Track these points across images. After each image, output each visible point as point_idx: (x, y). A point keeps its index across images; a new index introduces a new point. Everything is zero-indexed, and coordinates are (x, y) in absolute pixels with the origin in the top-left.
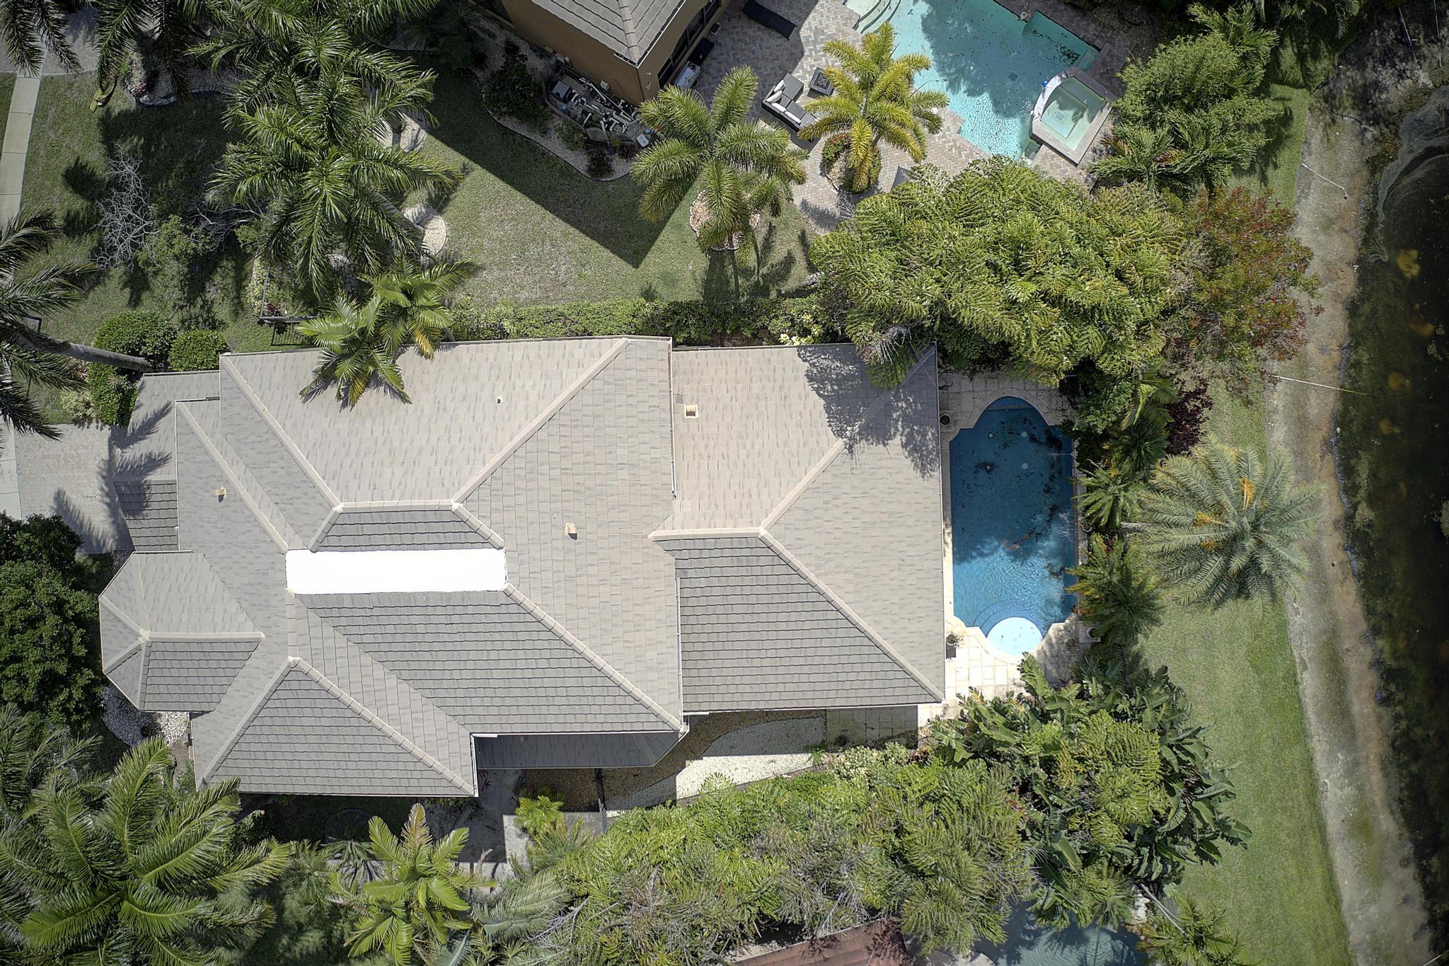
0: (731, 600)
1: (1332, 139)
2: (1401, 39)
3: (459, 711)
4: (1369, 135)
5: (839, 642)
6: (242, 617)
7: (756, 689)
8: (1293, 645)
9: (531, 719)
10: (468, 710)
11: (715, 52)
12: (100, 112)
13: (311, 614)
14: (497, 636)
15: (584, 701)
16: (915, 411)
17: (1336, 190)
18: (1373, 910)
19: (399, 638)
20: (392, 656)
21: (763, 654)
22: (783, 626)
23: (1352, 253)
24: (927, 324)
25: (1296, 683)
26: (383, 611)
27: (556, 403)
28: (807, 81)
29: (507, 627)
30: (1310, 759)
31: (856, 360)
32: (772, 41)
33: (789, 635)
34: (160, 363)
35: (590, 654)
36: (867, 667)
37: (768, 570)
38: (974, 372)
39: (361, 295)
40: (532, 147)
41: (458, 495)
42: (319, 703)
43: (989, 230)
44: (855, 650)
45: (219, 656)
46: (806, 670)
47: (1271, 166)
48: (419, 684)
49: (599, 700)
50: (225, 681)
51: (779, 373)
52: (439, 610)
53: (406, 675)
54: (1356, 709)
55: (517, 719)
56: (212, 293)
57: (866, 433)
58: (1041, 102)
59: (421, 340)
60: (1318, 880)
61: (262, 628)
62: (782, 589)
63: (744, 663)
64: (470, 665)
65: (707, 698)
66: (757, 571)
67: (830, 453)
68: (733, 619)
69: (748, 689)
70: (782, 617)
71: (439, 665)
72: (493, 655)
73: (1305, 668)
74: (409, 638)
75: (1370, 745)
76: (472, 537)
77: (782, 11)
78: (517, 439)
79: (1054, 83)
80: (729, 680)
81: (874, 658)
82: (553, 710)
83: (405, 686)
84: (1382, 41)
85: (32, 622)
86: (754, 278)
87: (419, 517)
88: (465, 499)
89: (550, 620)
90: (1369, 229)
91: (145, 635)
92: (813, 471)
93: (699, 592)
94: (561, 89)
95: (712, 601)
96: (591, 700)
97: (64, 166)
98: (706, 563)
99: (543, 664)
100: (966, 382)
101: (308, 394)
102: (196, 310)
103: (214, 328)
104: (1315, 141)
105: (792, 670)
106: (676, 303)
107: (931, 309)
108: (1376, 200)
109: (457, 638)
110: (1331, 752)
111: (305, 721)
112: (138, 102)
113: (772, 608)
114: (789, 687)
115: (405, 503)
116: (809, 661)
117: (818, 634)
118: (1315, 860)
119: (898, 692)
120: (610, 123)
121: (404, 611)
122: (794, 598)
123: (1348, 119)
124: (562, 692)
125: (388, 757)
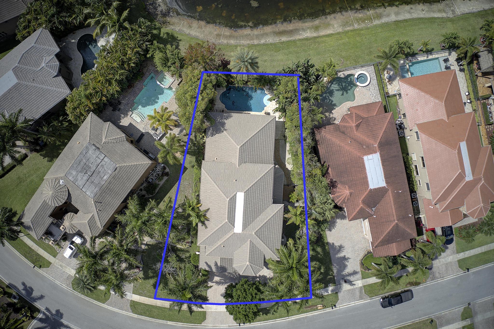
0: (251, 154)
1: (172, 23)
2: (152, 4)
3: (267, 206)
4: (172, 15)
5: (261, 135)
6: (246, 244)
7: (270, 152)
8: (275, 42)
9: (270, 192)
10: (267, 204)
11: (146, 150)
12: (142, 280)
13: (246, 229)
14: (253, 196)
15: (267, 182)
16: (220, 117)
17: (183, 24)
18: (335, 26)
19: (252, 214)
20: (255, 216)
21: (263, 149)
22: (257, 145)
23: (196, 22)
24: (204, 115)
25: (284, 42)
26: (246, 216)
27: (212, 181)
28: (154, 132)
29: (251, 194)
30: (300, 40)
31: (210, 127)
32: (145, 138)
33: (259, 144)
34: (196, 267)
35: (258, 179)
36: (267, 130)
37: (246, 147)
38: (214, 104)
39: (189, 215)
40: (161, 188)
41: (226, 199)
42: (263, 230)
43: (189, 102)
44: (263, 132)
45: (253, 249)
46: (266, 142)
47: (178, 38)
48: (261, 212)
49: (267, 179)
50: (258, 249)
51: (211, 142)
52: (247, 205)
53: (259, 214)
54: (291, 28)
55: (269, 195)
56: (184, 257)
57: (223, 127)
58: (162, 86)
59: (198, 206)
60: (326, 39)
61: (248, 240)
62: (250, 144)
63: (264, 153)
64: (258, 202)
65: (271, 161)
66: (246, 149)
67: (226, 134)
68: (255, 154)
69: (269, 153)
70: (256, 145)
71: (258, 207)
72: (256, 197)
73: (281, 39)
74: (252, 212)
75: (299, 25)
76: (234, 197)
77: (139, 135)
78: (218, 188)
79: (158, 83)
80: (267, 156)
81: (265, 129)
82: (268, 188)
83: (261, 215)
84: (152, 9)
85: (245, 291)
86: (192, 146)
87: (230, 206)
88: (227, 198)
89: (251, 186)
90: (192, 17)
91: (248, 263)
92: (229, 137)
93: (249, 160)
94: (151, 180)
95: (251, 158)
96: (267, 181)
97: (153, 289)
98: (244, 158)
99: (259, 188)
100: (216, 106)
101: (206, 227)
102: (187, 260)
103: (191, 257)
104: (173, 27)
105: (266, 144)
106: (196, 161)
107: (202, 114)
108: (186, 15)
109: (252, 203)
110: (299, 35)
111: (266, 234)
112: (141, 271)
113: (254, 147)
114: (270, 145)
115: (227, 208)
116: (265, 141)
117: (259, 139)
118: (322, 39)
119: (273, 125)
120: (158, 171)
121: (247, 212)
122: (252, 143)
123: (168, 19)
124: (265, 186)
125: (275, 220)
